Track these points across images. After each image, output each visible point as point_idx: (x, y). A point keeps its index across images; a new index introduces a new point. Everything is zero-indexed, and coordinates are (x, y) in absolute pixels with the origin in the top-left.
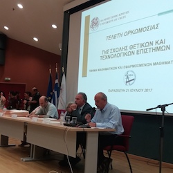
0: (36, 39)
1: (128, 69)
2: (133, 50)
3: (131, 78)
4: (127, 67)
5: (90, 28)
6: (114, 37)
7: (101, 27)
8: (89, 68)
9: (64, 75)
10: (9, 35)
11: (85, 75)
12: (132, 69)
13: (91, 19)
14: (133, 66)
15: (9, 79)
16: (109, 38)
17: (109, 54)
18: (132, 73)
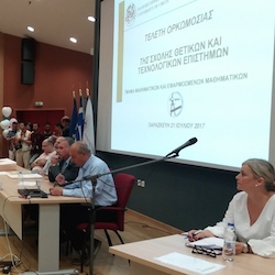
0: (73, 40)
1: (174, 89)
3: (177, 104)
4: (172, 86)
5: (126, 23)
6: (154, 35)
7: (138, 19)
8: (125, 87)
12: (178, 89)
13: (126, 8)
14: (180, 84)
15: (41, 104)
16: (149, 37)
17: (150, 64)
18: (178, 97)
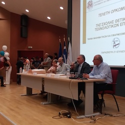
1: (115, 37)
2: (117, 23)
3: (117, 43)
4: (114, 35)
5: (87, 9)
6: (104, 14)
7: (94, 7)
8: (87, 37)
9: (70, 43)
10: (30, 16)
11: (84, 42)
12: (117, 36)
13: (87, 2)
14: (118, 35)
15: (31, 47)
16: (100, 15)
17: (101, 27)
